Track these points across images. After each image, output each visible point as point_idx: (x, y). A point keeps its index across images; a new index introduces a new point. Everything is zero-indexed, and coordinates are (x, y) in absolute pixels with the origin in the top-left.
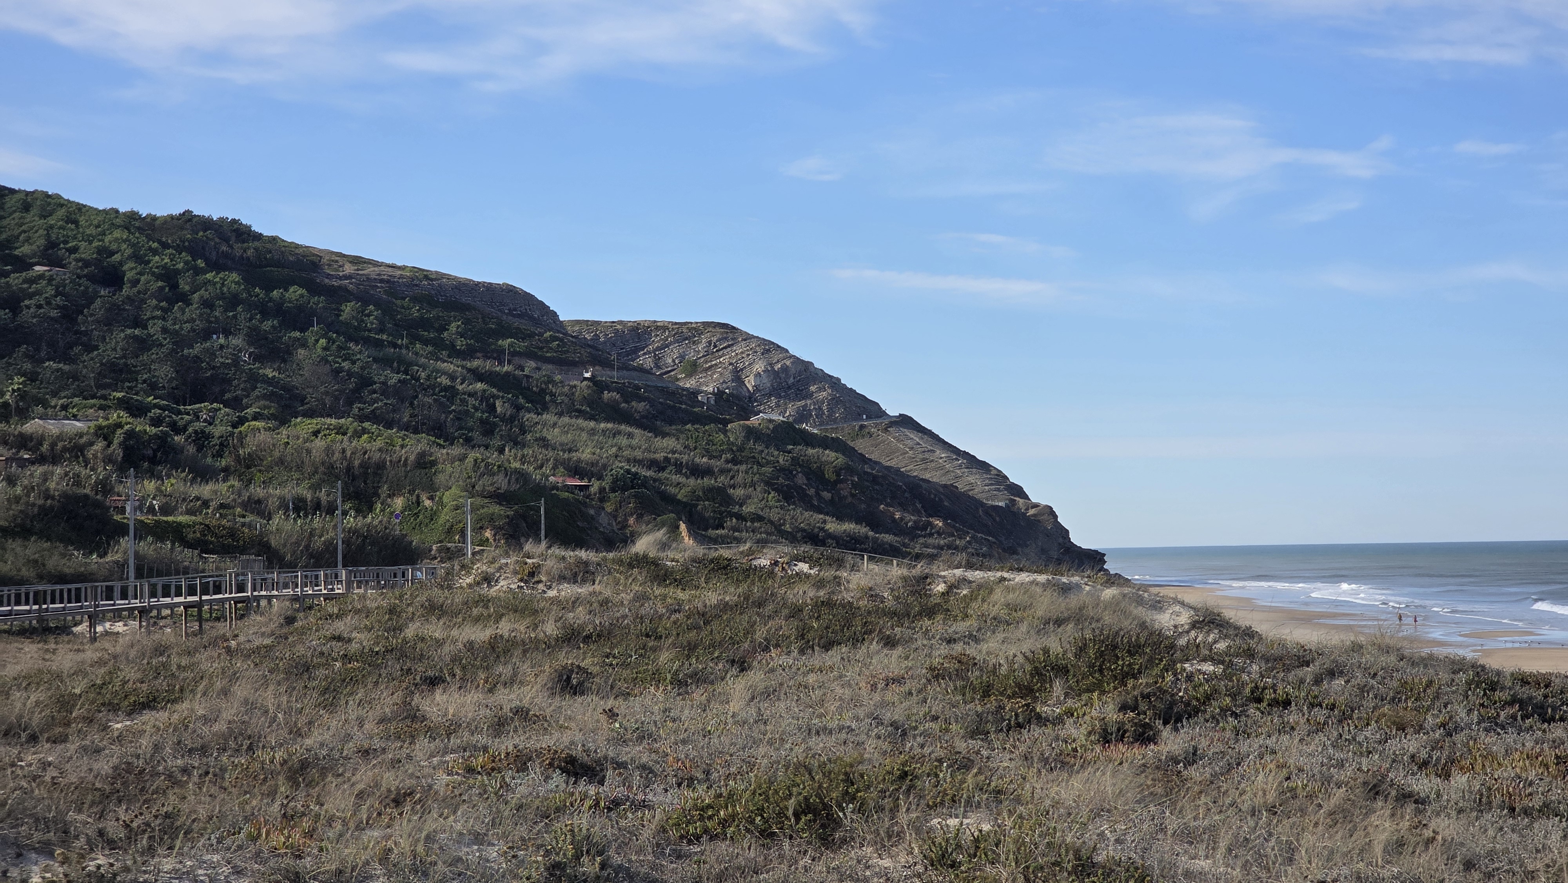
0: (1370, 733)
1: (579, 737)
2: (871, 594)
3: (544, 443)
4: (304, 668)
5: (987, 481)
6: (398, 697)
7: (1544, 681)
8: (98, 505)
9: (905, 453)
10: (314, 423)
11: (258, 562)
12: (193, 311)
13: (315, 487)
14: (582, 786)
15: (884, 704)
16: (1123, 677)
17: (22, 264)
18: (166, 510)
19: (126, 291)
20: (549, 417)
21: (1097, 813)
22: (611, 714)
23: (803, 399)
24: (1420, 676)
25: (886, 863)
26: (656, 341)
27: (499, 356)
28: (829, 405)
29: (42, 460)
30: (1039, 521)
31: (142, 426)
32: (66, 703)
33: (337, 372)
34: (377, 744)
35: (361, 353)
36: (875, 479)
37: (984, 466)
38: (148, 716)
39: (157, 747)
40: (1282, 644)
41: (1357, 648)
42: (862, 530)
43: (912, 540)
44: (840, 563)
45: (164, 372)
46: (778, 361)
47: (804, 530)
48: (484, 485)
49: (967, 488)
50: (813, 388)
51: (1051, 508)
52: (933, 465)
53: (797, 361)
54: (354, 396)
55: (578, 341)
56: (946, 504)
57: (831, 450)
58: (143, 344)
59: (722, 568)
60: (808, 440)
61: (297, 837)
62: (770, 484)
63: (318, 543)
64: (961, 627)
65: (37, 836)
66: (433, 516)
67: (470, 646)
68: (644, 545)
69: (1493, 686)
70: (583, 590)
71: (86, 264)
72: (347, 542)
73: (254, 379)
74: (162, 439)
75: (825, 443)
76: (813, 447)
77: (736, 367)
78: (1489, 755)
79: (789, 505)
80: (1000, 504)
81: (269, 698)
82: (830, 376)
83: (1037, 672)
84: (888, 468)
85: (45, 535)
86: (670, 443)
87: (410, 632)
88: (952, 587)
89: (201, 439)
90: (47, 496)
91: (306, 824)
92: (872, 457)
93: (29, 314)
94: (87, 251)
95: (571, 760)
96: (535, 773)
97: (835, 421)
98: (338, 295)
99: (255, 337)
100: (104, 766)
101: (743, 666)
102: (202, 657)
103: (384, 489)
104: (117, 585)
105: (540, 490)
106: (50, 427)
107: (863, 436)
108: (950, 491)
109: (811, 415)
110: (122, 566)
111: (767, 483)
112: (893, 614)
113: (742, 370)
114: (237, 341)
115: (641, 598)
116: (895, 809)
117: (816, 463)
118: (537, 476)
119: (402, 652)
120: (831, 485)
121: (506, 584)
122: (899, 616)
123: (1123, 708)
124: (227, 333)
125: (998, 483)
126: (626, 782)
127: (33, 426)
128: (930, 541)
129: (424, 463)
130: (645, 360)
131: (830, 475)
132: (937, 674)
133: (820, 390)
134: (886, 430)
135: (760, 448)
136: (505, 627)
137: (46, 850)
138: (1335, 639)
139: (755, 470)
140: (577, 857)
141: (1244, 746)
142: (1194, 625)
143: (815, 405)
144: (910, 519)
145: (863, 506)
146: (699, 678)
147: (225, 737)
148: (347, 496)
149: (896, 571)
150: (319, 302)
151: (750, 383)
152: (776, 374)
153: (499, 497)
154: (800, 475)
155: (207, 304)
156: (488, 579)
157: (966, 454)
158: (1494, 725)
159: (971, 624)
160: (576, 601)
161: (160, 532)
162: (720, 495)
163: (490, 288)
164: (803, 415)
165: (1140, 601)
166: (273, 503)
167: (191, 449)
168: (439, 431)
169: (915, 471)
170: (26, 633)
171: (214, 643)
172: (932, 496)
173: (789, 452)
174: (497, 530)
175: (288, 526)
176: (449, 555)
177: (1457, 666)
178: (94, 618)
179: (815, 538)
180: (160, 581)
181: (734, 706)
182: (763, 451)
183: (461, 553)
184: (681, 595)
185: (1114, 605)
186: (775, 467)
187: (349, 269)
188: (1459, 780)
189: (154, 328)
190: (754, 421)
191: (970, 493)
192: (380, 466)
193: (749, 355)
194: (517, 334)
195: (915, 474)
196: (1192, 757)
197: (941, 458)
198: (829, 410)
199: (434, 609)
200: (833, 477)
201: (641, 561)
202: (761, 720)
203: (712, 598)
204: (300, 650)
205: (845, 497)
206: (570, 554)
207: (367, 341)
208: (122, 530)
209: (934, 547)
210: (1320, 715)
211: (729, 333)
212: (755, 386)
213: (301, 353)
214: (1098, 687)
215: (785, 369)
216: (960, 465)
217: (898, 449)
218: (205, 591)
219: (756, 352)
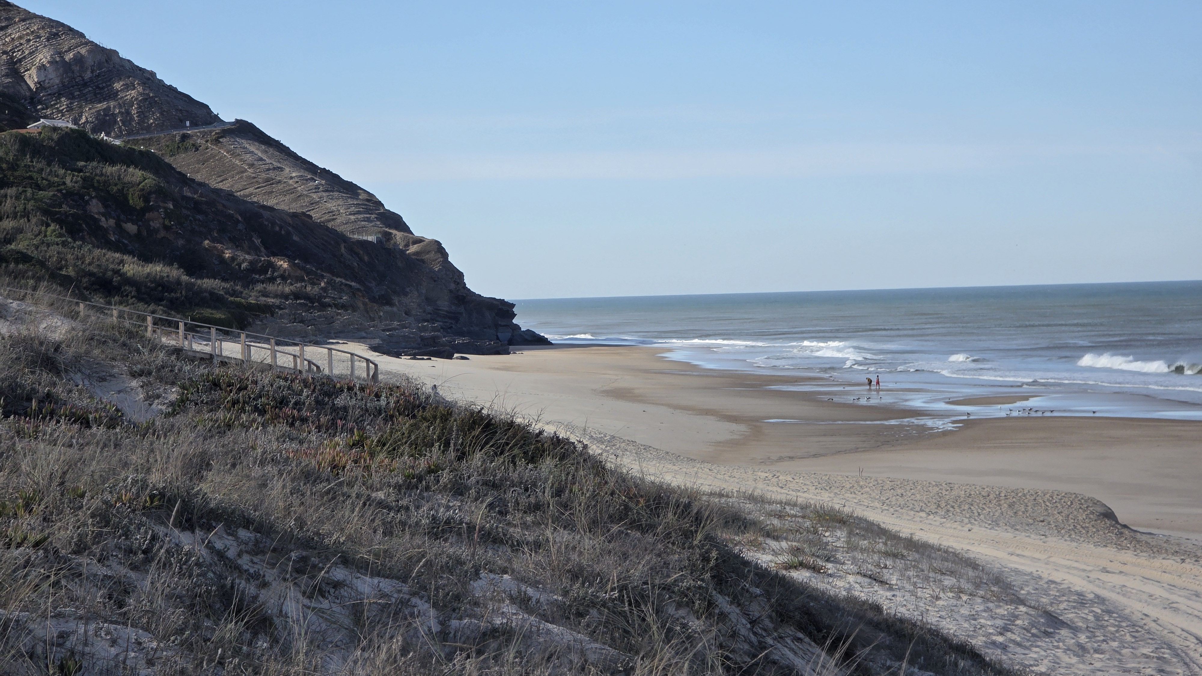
5: (353, 209)
9: (243, 172)
23: (105, 100)
28: (140, 107)
30: (423, 261)
36: (197, 207)
37: (350, 189)
43: (246, 286)
46: (69, 50)
47: (91, 274)
49: (326, 217)
50: (118, 86)
51: (438, 243)
52: (280, 186)
53: (96, 48)
56: (295, 238)
57: (136, 167)
60: (108, 152)
62: (49, 213)
75: (131, 156)
76: (113, 163)
77: (12, 58)
79: (75, 240)
80: (370, 238)
82: (141, 69)
84: (217, 191)
92: (198, 178)
97: (148, 129)
107: (186, 149)
108: (302, 221)
109: (115, 122)
111: (46, 212)
113: (20, 61)
117: (116, 185)
120: (138, 214)
125: (368, 211)
128: (271, 288)
133: (127, 87)
134: (217, 141)
135: (40, 166)
139: (29, 194)
143: (120, 107)
144: (245, 259)
145: (181, 242)
151: (32, 78)
152: (66, 67)
154: (94, 201)
157: (325, 173)
164: (103, 121)
172: (277, 229)
173: (80, 171)
182: (42, 170)
186: (60, 191)
190: (33, 128)
191: (330, 225)
193: (29, 41)
195: (255, 200)
197: (291, 178)
198: (140, 113)
200: (140, 204)
205: (157, 231)
209: (276, 296)
212: (39, 83)
215: (79, 60)
216: (317, 187)
217: (233, 167)
219: (39, 37)
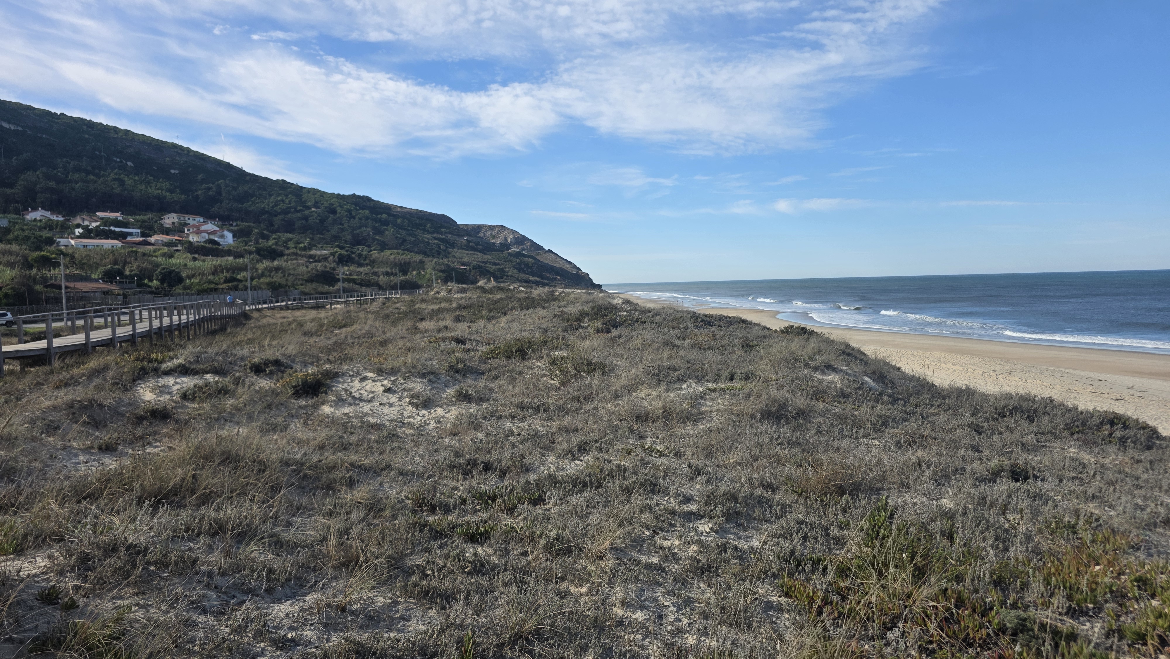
0: (666, 329)
1: (460, 333)
2: (539, 295)
3: (454, 256)
4: (387, 316)
5: (571, 267)
6: (413, 323)
7: (711, 316)
8: (332, 273)
9: (550, 260)
10: (390, 252)
11: (376, 289)
12: (356, 221)
13: (391, 269)
14: (460, 345)
15: (541, 323)
16: (603, 316)
17: (308, 208)
18: (350, 275)
19: (338, 215)
20: (455, 250)
21: (593, 350)
22: (469, 327)
23: (523, 245)
24: (679, 315)
25: (539, 364)
26: (484, 230)
27: (441, 233)
28: (530, 247)
29: (316, 261)
30: (584, 277)
31: (343, 252)
32: (321, 326)
33: (397, 238)
34: (406, 335)
35: (404, 233)
36: (542, 266)
37: (570, 263)
38: (344, 329)
39: (346, 337)
40: (644, 307)
41: (663, 308)
42: (539, 279)
43: (551, 282)
44: (531, 287)
45: (349, 237)
46: (516, 235)
47: (523, 279)
48: (437, 267)
50: (525, 243)
51: (588, 274)
53: (521, 235)
54: (402, 244)
55: (463, 230)
56: (561, 272)
57: (531, 259)
58: (343, 230)
59: (501, 289)
60: (524, 256)
61: (381, 359)
62: (514, 267)
63: (392, 283)
64: (562, 304)
65: (310, 360)
66: (424, 276)
67: (433, 310)
68: (481, 283)
69: (697, 317)
70: (464, 295)
71: (326, 207)
72: (401, 283)
73: (374, 240)
74: (349, 256)
75: (529, 256)
76: (526, 258)
77: (505, 237)
78: (696, 335)
79: (520, 273)
80: (575, 272)
81: (377, 324)
83: (581, 315)
84: (545, 263)
85: (317, 282)
86: (488, 257)
87: (417, 306)
88: (561, 293)
89: (360, 255)
90: (317, 271)
91: (384, 356)
92: (542, 261)
93: (311, 220)
94: (326, 204)
95: (457, 339)
96: (447, 342)
97: (532, 251)
98: (396, 217)
99: (374, 228)
100: (330, 342)
101: (505, 314)
102: (360, 314)
103: (411, 269)
104: (338, 295)
105: (453, 269)
106: (318, 252)
107: (539, 255)
108: (561, 269)
109: (526, 250)
110: (339, 290)
112: (545, 300)
113: (507, 237)
114: (369, 229)
115: (480, 297)
116: (541, 351)
117: (526, 262)
118: (452, 265)
119: (414, 312)
120: (531, 268)
121: (443, 294)
122: (547, 301)
123: (603, 324)
124: (366, 227)
125: (574, 267)
126: (472, 344)
127: (313, 252)
128: (556, 282)
129: (421, 262)
130: (481, 235)
131: (530, 265)
132: (555, 316)
133: (527, 243)
134: (545, 253)
135: (512, 258)
136: (442, 305)
137: (312, 364)
138: (658, 306)
139: (511, 264)
140: (457, 363)
141: (633, 333)
142: (623, 303)
143: (526, 247)
144: (551, 276)
145: (539, 273)
146: (493, 317)
147: (365, 334)
148: (400, 271)
149: (547, 289)
150: (391, 218)
151: (509, 241)
152: (516, 239)
153: (442, 271)
154: (522, 265)
155: (360, 219)
156: (438, 293)
158: (697, 327)
159: (565, 303)
160: (462, 298)
161: (349, 281)
162: (502, 270)
163: (438, 215)
164: (523, 249)
165: (609, 297)
166: (380, 273)
167: (357, 258)
168: (425, 254)
169: (552, 264)
170: (313, 308)
171: (363, 310)
172: (557, 271)
173: (519, 259)
174: (442, 280)
175: (384, 279)
176: (428, 286)
177: (689, 312)
178: (331, 304)
179: (527, 281)
180: (349, 294)
181: (502, 325)
183: (431, 286)
184: (490, 296)
185: (602, 298)
186: (516, 263)
187: (399, 209)
188: (688, 341)
189: (346, 226)
190: (510, 251)
191: (567, 270)
192: (409, 263)
194: (445, 227)
196: (620, 336)
197: (559, 261)
199: (423, 301)
201: (480, 287)
202: (509, 328)
203: (498, 297)
204: (387, 312)
205: (534, 271)
206: (460, 286)
207: (405, 229)
208: (338, 280)
209: (556, 284)
210: (653, 325)
211: (503, 228)
213: (387, 232)
214: (597, 319)
215: (518, 237)
217: (548, 259)
218: (362, 296)
219: (510, 233)
